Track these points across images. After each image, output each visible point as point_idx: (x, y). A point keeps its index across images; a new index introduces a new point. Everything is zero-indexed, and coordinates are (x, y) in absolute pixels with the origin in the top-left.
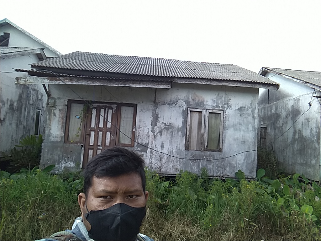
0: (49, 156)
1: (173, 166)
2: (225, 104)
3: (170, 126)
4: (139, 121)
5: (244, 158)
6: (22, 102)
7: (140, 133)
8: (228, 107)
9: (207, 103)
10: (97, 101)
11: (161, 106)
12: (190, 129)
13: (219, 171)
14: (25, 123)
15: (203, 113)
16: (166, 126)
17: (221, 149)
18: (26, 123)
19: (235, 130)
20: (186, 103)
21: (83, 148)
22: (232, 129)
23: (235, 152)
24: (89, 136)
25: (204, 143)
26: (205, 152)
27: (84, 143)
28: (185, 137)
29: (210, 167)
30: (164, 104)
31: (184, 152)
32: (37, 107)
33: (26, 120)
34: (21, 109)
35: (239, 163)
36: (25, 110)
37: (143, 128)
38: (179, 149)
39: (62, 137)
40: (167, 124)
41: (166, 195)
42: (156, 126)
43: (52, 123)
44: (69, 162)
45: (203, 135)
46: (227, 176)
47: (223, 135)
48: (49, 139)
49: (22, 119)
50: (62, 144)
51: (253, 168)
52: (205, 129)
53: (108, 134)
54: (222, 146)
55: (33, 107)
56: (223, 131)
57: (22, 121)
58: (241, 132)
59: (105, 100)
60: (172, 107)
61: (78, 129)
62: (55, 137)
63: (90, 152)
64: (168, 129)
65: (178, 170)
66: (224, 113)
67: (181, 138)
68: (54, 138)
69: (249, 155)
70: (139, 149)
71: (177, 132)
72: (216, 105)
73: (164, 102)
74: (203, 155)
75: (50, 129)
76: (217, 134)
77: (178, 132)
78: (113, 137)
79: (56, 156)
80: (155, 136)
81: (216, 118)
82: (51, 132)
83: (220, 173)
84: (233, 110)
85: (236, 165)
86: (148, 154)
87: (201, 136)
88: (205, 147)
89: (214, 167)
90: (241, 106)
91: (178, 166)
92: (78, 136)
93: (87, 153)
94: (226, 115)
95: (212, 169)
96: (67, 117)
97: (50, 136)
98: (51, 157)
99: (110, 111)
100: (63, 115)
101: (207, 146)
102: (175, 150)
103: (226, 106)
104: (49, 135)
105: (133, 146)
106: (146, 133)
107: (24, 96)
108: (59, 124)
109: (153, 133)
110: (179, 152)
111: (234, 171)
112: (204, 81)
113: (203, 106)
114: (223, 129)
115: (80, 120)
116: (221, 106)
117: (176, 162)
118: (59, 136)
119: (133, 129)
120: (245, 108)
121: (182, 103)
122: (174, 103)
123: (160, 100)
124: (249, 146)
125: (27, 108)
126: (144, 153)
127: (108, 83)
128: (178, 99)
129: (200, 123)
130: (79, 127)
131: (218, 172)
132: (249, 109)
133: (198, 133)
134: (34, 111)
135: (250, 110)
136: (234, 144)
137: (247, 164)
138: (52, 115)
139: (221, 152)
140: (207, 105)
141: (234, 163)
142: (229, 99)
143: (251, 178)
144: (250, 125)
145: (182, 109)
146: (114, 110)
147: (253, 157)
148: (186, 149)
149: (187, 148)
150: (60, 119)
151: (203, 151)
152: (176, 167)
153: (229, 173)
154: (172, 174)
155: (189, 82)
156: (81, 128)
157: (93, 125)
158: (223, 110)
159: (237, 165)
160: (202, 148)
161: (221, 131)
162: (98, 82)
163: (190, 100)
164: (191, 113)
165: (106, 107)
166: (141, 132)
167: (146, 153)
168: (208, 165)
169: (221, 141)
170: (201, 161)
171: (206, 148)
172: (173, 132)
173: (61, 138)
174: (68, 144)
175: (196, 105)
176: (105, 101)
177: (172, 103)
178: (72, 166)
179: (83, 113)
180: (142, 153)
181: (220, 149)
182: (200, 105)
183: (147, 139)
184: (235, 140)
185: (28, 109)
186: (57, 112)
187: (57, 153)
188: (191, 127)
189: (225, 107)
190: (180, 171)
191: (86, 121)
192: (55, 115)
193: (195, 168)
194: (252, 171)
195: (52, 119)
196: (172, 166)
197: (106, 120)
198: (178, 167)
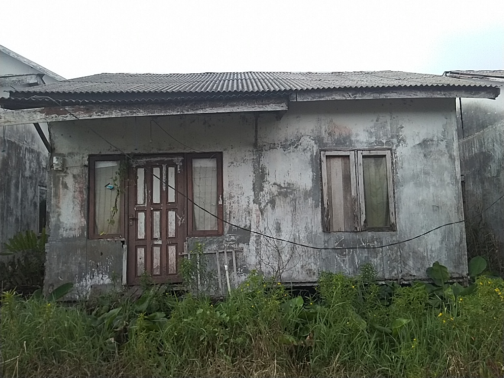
0: (60, 267)
1: (302, 267)
2: (392, 137)
3: (289, 188)
4: (229, 185)
5: (440, 238)
6: (10, 173)
7: (233, 207)
8: (399, 142)
9: (358, 138)
10: (145, 152)
11: (268, 152)
12: (328, 192)
13: (394, 268)
14: (18, 212)
15: (352, 158)
16: (280, 189)
17: (393, 224)
18: (21, 213)
19: (418, 185)
20: (317, 141)
21: (125, 246)
22: (412, 183)
23: (422, 228)
24: (134, 222)
25: (359, 217)
26: (362, 233)
27: (126, 237)
28: (320, 207)
29: (375, 261)
30: (273, 147)
31: (322, 236)
32: (40, 182)
33: (20, 206)
34: (9, 186)
35: (431, 250)
36: (17, 187)
37: (238, 197)
38: (312, 233)
39: (82, 228)
40: (282, 185)
41: (301, 326)
42: (262, 190)
43: (63, 203)
44: (101, 276)
45: (355, 200)
46: (410, 278)
47: (394, 197)
48: (59, 233)
49: (12, 204)
50: (83, 242)
51: (460, 257)
52: (358, 189)
53: (172, 215)
54: (396, 219)
55: (32, 183)
56: (394, 190)
57: (13, 210)
58: (429, 188)
59: (160, 150)
60: (290, 152)
61: (112, 209)
62: (70, 229)
63: (138, 252)
64: (285, 195)
65: (314, 274)
66: (392, 155)
67: (312, 210)
68: (68, 230)
69: (450, 232)
70: (233, 238)
71: (304, 198)
72: (376, 141)
73: (274, 144)
74: (359, 239)
75: (59, 215)
76: (383, 197)
77: (306, 199)
78: (182, 219)
79: (74, 266)
80: (262, 211)
81: (377, 166)
82: (61, 220)
83: (396, 272)
84: (409, 147)
85: (427, 254)
86: (252, 246)
87: (351, 204)
88: (362, 223)
89: (383, 261)
90: (426, 138)
91: (313, 264)
92: (112, 222)
93: (134, 254)
94: (397, 157)
95: (381, 265)
96: (89, 188)
97: (59, 228)
98: (64, 268)
99: (172, 170)
100: (81, 185)
101: (365, 222)
102: (302, 235)
103: (395, 140)
104: (58, 226)
105: (222, 234)
106: (245, 206)
107: (13, 162)
108: (76, 203)
109: (258, 205)
110: (311, 237)
111: (423, 265)
112: (350, 94)
113: (351, 145)
114: (394, 186)
115: (115, 193)
116: (384, 142)
117: (309, 258)
118: (77, 227)
119: (218, 200)
120: (432, 140)
121: (308, 142)
122: (292, 144)
123: (265, 140)
124: (448, 213)
125: (20, 186)
126: (244, 246)
127: (161, 111)
128: (299, 135)
129: (347, 179)
130: (114, 206)
131: (393, 271)
132: (441, 143)
133: (345, 198)
134: (35, 190)
135: (443, 144)
136: (418, 214)
137: (448, 250)
138: (61, 186)
139: (394, 231)
140: (358, 141)
141: (421, 249)
142: (399, 126)
143: (458, 276)
144: (446, 174)
145: (309, 154)
146: (178, 166)
147: (458, 236)
148: (325, 231)
149: (327, 228)
150: (76, 193)
151: (359, 231)
152: (308, 267)
153: (414, 269)
154: (301, 283)
155: (320, 97)
156: (118, 208)
157: (140, 200)
158: (391, 150)
159: (429, 254)
160: (356, 226)
161: (390, 189)
162: (141, 111)
163: (324, 135)
164: (328, 160)
165: (164, 162)
166: (235, 206)
167: (249, 244)
168: (370, 259)
169: (392, 209)
170: (356, 252)
171: (365, 226)
172: (296, 200)
173: (80, 230)
174: (96, 240)
175: (336, 144)
176: (161, 152)
177: (290, 145)
178: (106, 283)
179: (120, 178)
180: (241, 245)
181: (391, 226)
182: (344, 144)
183: (247, 218)
184: (419, 204)
185: (22, 187)
186: (70, 181)
187: (76, 259)
188: (329, 188)
189: (393, 143)
190: (317, 274)
191: (127, 194)
192: (65, 186)
193: (345, 267)
194: (460, 263)
195: (61, 196)
196: (300, 267)
197: (164, 188)
198: (314, 267)
